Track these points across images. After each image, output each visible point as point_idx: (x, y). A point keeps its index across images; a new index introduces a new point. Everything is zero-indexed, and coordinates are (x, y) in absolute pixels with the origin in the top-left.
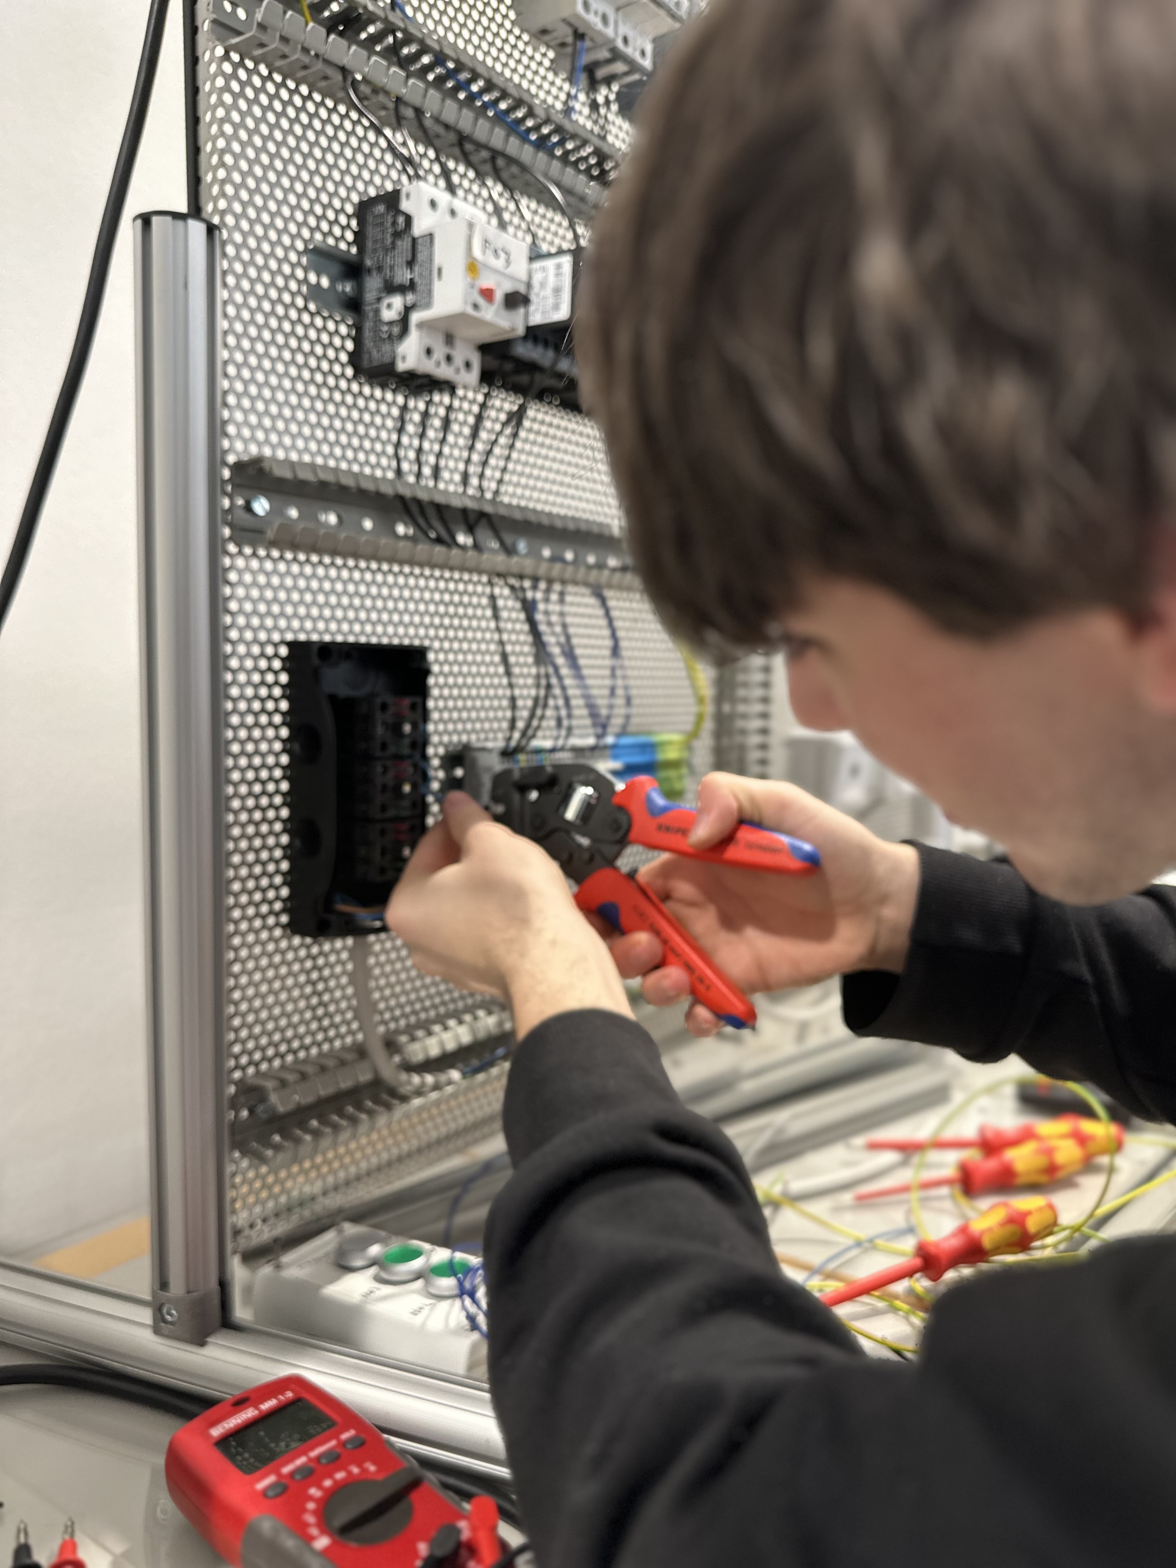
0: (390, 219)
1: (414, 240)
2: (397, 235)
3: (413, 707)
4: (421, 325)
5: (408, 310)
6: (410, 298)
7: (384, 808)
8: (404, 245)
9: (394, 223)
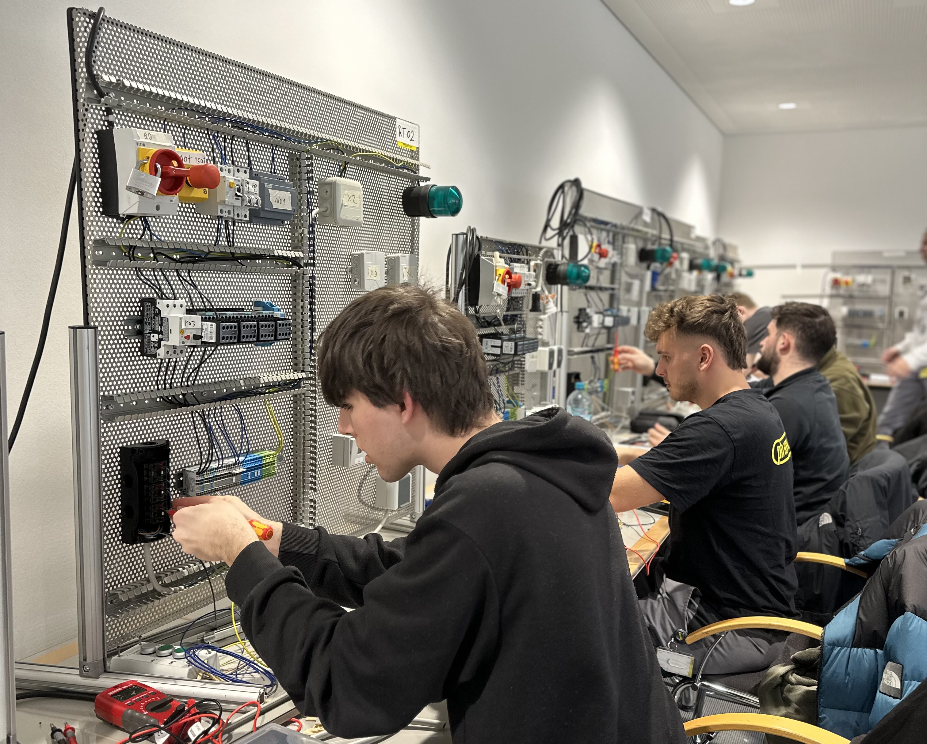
0: (153, 309)
1: (162, 318)
2: (155, 315)
3: (164, 464)
4: (164, 345)
5: (160, 340)
6: (161, 336)
7: (155, 500)
8: (158, 318)
9: (154, 310)
